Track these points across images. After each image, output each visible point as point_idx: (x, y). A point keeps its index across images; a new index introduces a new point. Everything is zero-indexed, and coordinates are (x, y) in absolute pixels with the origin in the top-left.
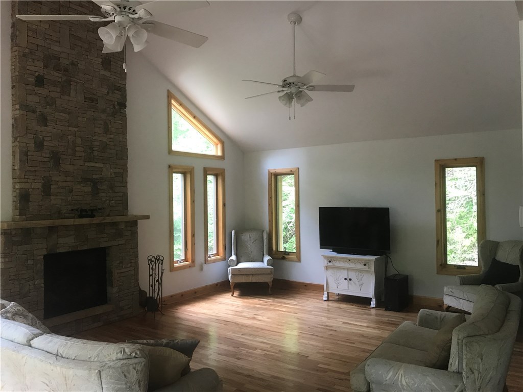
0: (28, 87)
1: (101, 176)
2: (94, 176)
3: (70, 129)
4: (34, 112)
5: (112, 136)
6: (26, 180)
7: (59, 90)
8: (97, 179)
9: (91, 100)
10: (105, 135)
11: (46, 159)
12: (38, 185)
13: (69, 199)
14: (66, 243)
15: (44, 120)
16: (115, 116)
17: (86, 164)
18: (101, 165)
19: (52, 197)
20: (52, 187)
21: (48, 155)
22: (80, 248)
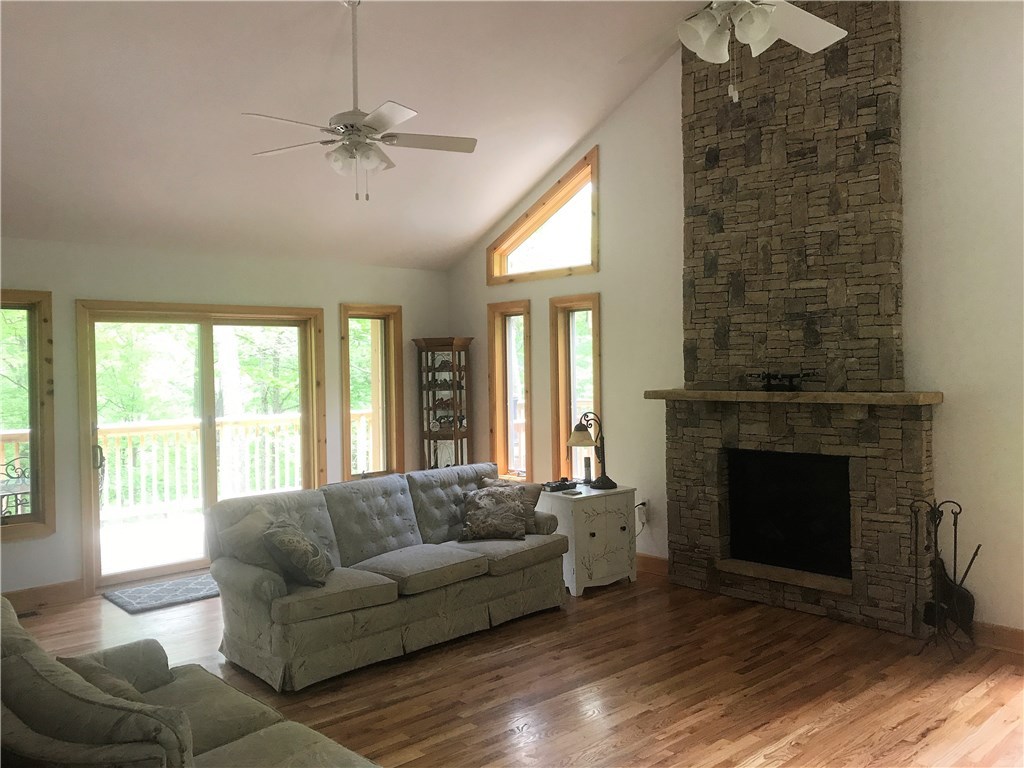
0: (698, 175)
1: (824, 306)
2: (811, 308)
3: (761, 224)
4: (704, 213)
5: (850, 216)
6: (693, 326)
7: (740, 160)
8: (815, 313)
9: (802, 154)
10: (833, 218)
11: (720, 289)
12: (708, 332)
13: (760, 354)
14: (754, 435)
15: (718, 223)
18: (824, 283)
19: (731, 352)
20: (732, 334)
21: (724, 281)
22: (778, 449)
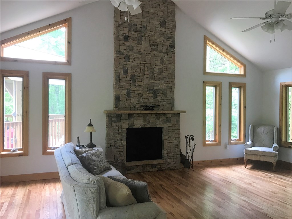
0: (120, 42)
1: (158, 88)
2: (155, 88)
3: (142, 62)
4: (123, 54)
5: (166, 65)
6: (118, 90)
7: (136, 42)
8: (156, 89)
9: (154, 45)
10: (161, 65)
11: (128, 79)
12: (124, 92)
13: (141, 100)
14: (138, 123)
15: (128, 59)
16: (168, 54)
17: (151, 81)
18: (159, 82)
19: (131, 99)
20: (132, 93)
21: (130, 77)
22: (146, 127)
